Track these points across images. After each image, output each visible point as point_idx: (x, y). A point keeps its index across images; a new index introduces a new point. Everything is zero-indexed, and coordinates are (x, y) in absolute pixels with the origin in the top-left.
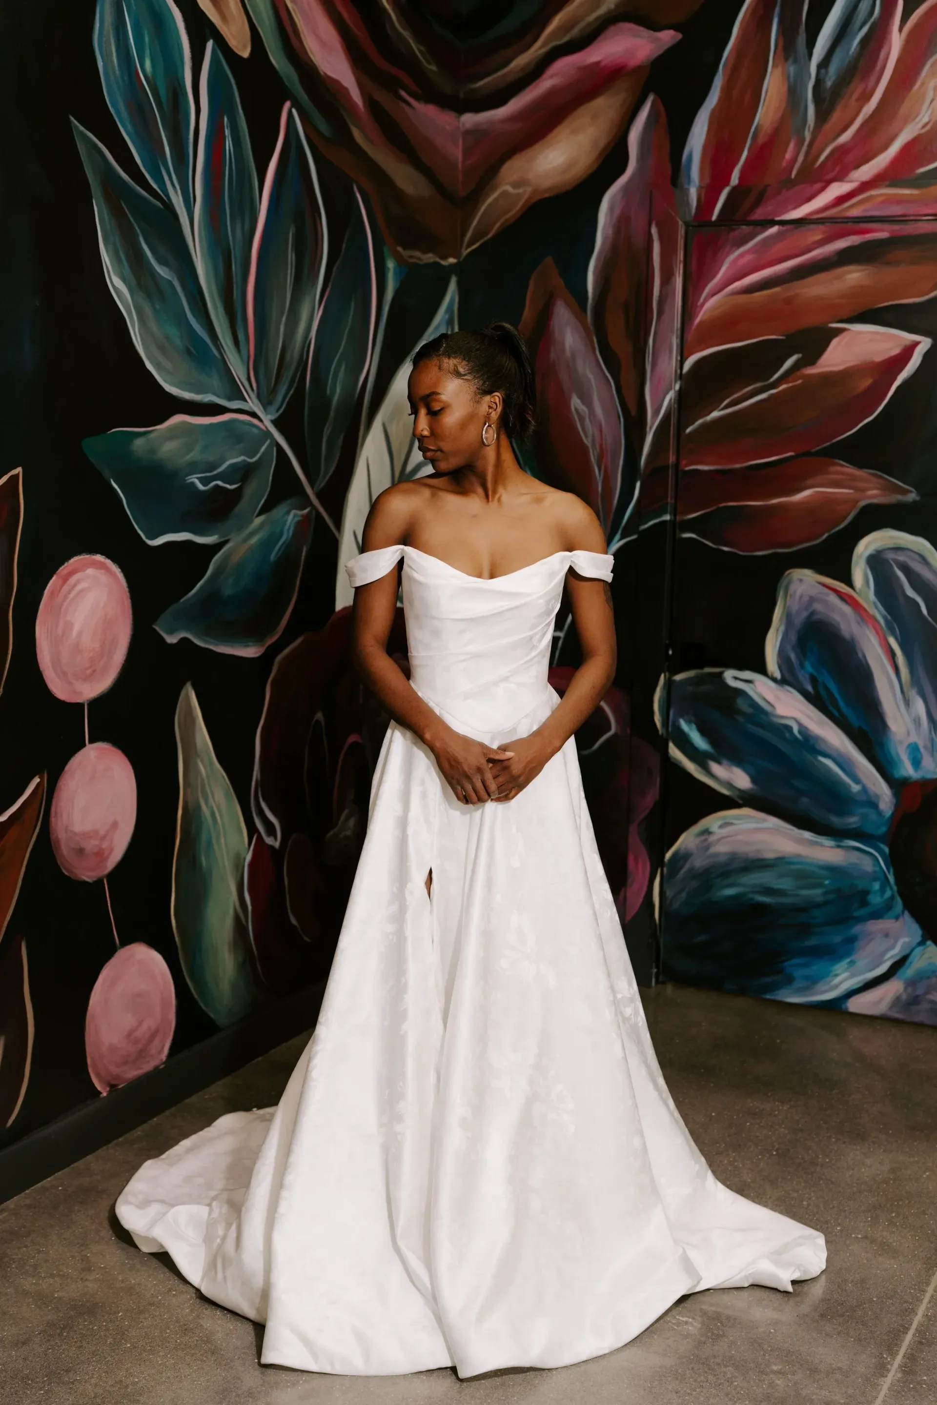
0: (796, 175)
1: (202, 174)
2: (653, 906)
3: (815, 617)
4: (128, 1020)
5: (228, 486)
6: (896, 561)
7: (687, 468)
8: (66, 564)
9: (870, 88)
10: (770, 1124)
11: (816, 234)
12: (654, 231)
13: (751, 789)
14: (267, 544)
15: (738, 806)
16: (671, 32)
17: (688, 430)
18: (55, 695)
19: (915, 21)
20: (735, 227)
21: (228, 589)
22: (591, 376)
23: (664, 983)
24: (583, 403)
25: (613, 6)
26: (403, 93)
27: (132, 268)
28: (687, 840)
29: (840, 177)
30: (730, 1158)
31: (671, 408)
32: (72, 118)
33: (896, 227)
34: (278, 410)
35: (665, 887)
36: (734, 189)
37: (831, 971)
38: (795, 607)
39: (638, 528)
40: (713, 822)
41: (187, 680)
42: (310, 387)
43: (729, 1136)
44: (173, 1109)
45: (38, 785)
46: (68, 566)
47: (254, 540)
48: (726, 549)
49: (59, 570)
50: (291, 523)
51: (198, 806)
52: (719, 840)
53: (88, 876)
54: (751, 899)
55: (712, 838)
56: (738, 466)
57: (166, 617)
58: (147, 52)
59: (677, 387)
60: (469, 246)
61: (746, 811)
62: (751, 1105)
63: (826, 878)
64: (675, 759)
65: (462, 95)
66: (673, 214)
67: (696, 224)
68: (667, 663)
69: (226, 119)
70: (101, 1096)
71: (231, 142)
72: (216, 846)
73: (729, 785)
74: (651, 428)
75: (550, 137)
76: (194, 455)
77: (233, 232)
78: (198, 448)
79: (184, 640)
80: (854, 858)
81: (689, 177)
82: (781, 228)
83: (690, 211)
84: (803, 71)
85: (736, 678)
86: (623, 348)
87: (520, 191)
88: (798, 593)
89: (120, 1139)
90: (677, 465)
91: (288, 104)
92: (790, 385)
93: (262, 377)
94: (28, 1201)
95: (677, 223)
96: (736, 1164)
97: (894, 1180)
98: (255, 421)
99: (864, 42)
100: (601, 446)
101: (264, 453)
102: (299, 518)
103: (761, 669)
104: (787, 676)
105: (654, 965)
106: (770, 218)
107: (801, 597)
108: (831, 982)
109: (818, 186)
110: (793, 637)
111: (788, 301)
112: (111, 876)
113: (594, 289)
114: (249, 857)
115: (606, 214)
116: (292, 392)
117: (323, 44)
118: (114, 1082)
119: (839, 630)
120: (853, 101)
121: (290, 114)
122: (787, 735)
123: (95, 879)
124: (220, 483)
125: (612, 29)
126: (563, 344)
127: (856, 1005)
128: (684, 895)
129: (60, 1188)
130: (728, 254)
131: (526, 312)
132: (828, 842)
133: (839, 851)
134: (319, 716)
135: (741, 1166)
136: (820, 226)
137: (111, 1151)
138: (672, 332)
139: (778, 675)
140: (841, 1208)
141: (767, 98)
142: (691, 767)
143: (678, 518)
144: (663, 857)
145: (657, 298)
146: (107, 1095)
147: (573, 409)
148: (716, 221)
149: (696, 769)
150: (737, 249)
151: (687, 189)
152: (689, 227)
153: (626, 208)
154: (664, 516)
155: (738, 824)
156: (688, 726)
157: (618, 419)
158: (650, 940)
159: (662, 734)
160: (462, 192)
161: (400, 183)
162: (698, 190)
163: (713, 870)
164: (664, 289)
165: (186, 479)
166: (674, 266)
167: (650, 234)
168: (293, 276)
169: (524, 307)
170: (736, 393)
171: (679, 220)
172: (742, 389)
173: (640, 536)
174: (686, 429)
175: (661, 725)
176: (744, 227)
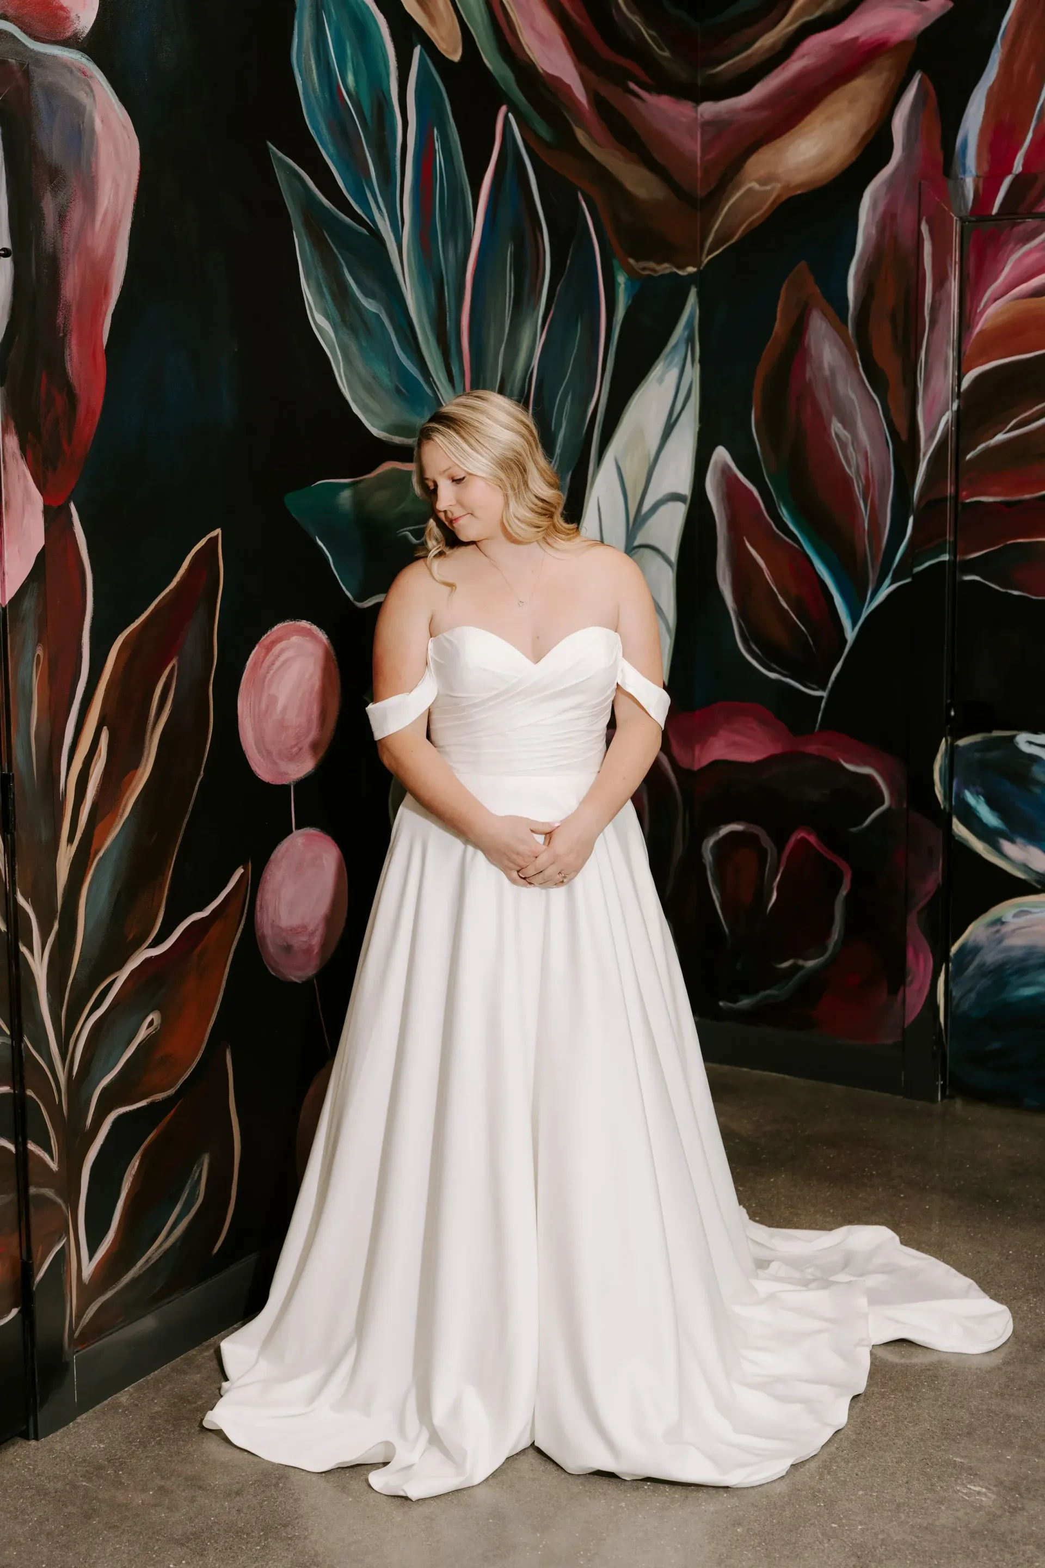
1: (410, 192)
2: (938, 1008)
7: (968, 501)
8: (268, 633)
12: (924, 228)
15: (1036, 891)
17: (968, 457)
18: (259, 777)
20: (1019, 221)
22: (853, 396)
23: (951, 1097)
24: (845, 427)
26: (632, 86)
27: (334, 298)
28: (976, 931)
31: (948, 432)
32: (270, 144)
35: (951, 985)
36: (1018, 177)
39: (912, 571)
40: (1006, 910)
45: (242, 876)
46: (270, 633)
48: (1016, 593)
49: (260, 642)
52: (1014, 931)
53: (296, 976)
55: (1004, 929)
56: (1027, 496)
58: (350, 66)
59: (955, 407)
60: (709, 253)
64: (959, 836)
65: (699, 82)
66: (947, 209)
67: (973, 219)
68: (949, 727)
69: (435, 132)
71: (441, 156)
73: (1024, 867)
74: (924, 455)
75: (803, 123)
76: (405, 506)
77: (445, 256)
78: (409, 496)
81: (964, 165)
83: (966, 206)
85: (1031, 743)
86: (891, 366)
87: (768, 188)
90: (956, 496)
91: (503, 109)
95: (952, 218)
100: (867, 478)
105: (940, 1076)
112: (321, 976)
113: (856, 297)
115: (869, 212)
117: (542, 39)
123: (303, 980)
126: (821, 362)
128: (973, 996)
130: (1012, 252)
131: (777, 325)
138: (948, 343)
142: (979, 846)
143: (958, 557)
144: (948, 951)
145: (930, 306)
147: (833, 435)
148: (997, 214)
149: (985, 849)
150: (1022, 247)
151: (962, 179)
152: (965, 222)
153: (891, 204)
154: (944, 555)
155: (1035, 913)
156: (975, 798)
157: (885, 445)
158: (935, 1048)
159: (945, 808)
160: (701, 192)
161: (631, 186)
162: (974, 181)
163: (1008, 967)
164: (937, 294)
165: (398, 532)
166: (949, 268)
167: (920, 232)
168: (512, 300)
169: (775, 320)
170: (1025, 411)
171: (953, 215)
172: (1031, 408)
173: (913, 579)
174: (967, 455)
175: (943, 798)
176: (1030, 220)
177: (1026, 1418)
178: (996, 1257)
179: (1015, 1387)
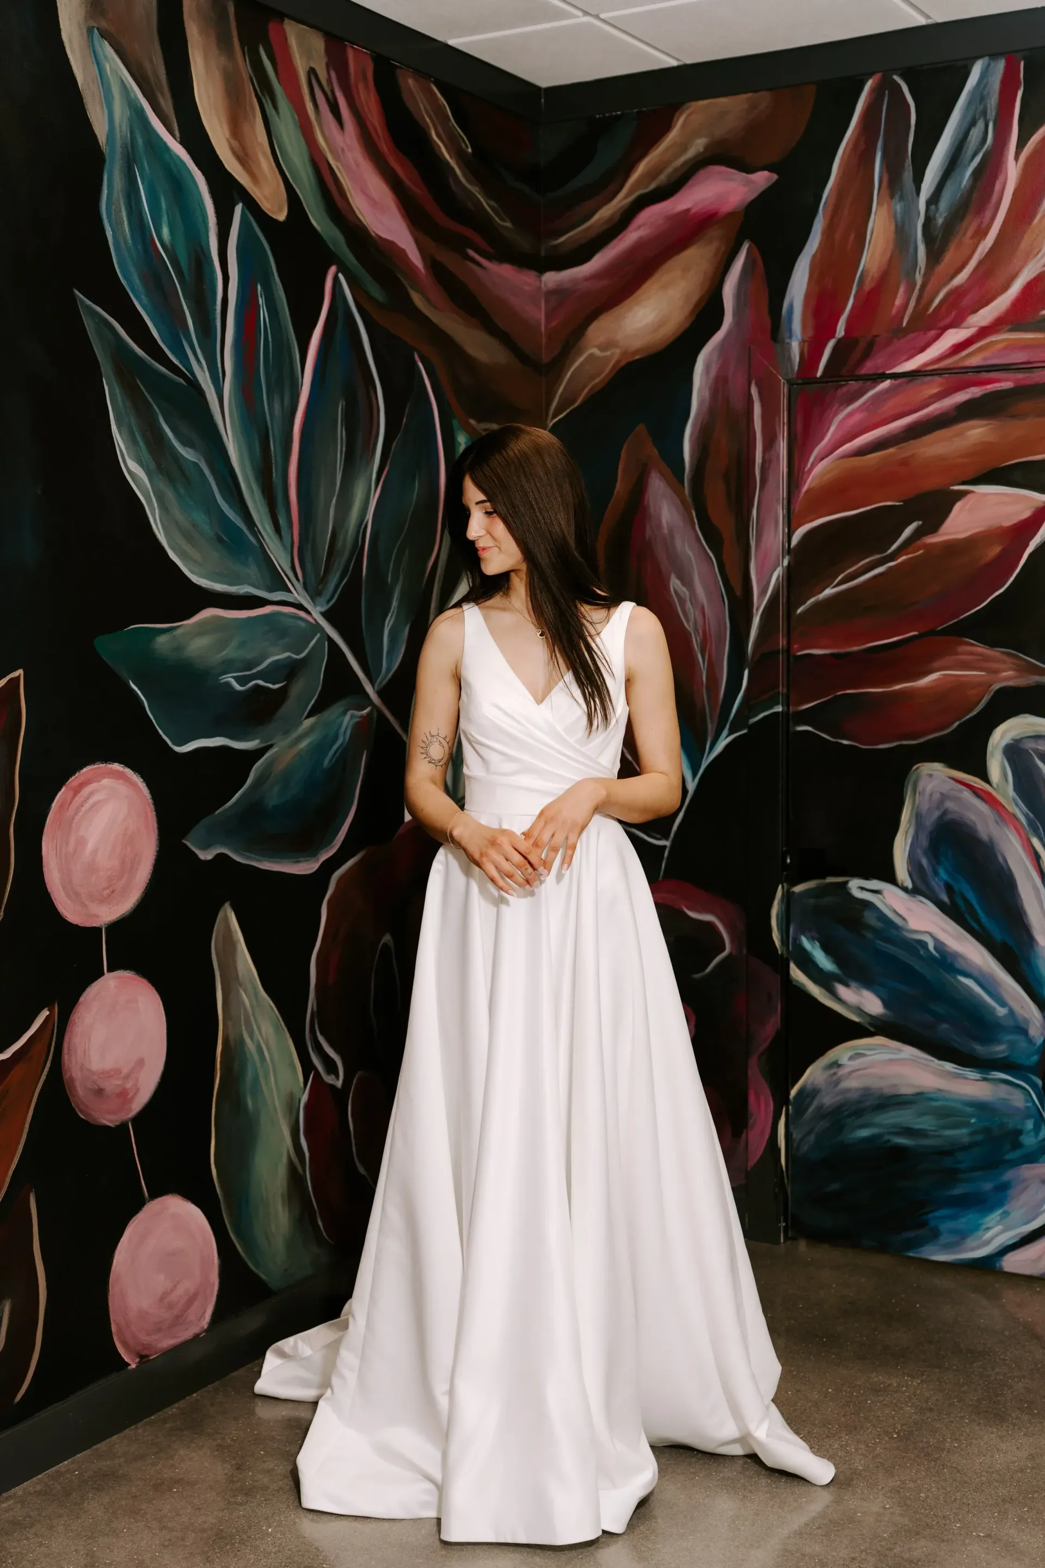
0: (907, 324)
1: (232, 346)
2: (779, 1150)
3: (949, 817)
4: (160, 1282)
5: (270, 686)
6: (1036, 751)
7: (799, 654)
8: (76, 775)
9: (984, 226)
10: (895, 1402)
11: (932, 387)
12: (754, 391)
13: (884, 1015)
14: (319, 749)
15: (871, 1034)
16: (766, 173)
17: (799, 611)
18: (66, 919)
19: (1032, 147)
20: (842, 383)
21: (273, 798)
22: (690, 554)
23: (794, 1239)
24: (683, 584)
25: (702, 149)
26: (471, 253)
27: (151, 451)
28: (814, 1074)
29: (956, 323)
30: (842, 1442)
31: (779, 588)
32: (77, 292)
33: (1020, 376)
34: (328, 602)
35: (791, 1128)
36: (840, 341)
37: (981, 1224)
38: (925, 807)
39: (747, 723)
40: (842, 1053)
41: (227, 901)
42: (367, 575)
43: (844, 1416)
44: (217, 1383)
45: (48, 1018)
46: (78, 776)
47: (304, 744)
48: (845, 742)
49: (67, 783)
50: (348, 723)
51: (242, 1041)
52: (850, 1074)
53: (109, 1119)
54: (889, 1141)
55: (841, 1072)
56: (855, 649)
57: (199, 830)
58: (165, 219)
59: (786, 563)
60: (554, 417)
61: (879, 1040)
62: (876, 1379)
63: (971, 1116)
64: (797, 981)
65: (543, 253)
66: (775, 372)
67: (800, 381)
68: (785, 873)
69: (259, 288)
70: (130, 1367)
71: (266, 313)
72: (264, 1088)
73: (859, 1011)
74: (757, 610)
75: (639, 292)
76: (230, 652)
77: (271, 409)
78: (234, 643)
79: (220, 856)
80: (1003, 1091)
81: (790, 330)
82: (893, 381)
83: (792, 369)
84: (910, 210)
85: (862, 889)
86: (725, 523)
87: (608, 353)
88: (929, 789)
89: (152, 1418)
90: (788, 650)
91: (333, 269)
92: (910, 556)
93: (309, 566)
94: (38, 1488)
95: (780, 380)
96: (848, 1448)
97: (1033, 1468)
98: (302, 614)
99: (977, 173)
100: (705, 632)
101: (313, 648)
102: (357, 720)
103: (890, 877)
104: (919, 884)
105: (782, 1218)
106: (880, 371)
107: (931, 795)
108: (984, 1235)
109: (932, 333)
110: (924, 842)
111: (905, 462)
112: (138, 1120)
113: (692, 456)
114: (305, 1098)
115: (701, 375)
116: (345, 581)
117: (374, 203)
118: (144, 1353)
119: (976, 831)
120: (967, 240)
121: (336, 279)
122: (922, 952)
123: (118, 1124)
124: (261, 682)
125: (702, 174)
126: (660, 520)
127: (1014, 1263)
128: (812, 1138)
129: (77, 1473)
130: (836, 414)
131: (618, 484)
132: (972, 1074)
133: (984, 1084)
134: (387, 938)
135: (853, 1450)
136: (937, 378)
137: (140, 1431)
138: (778, 500)
139: (909, 884)
140: (965, 1501)
141: (873, 239)
142: (814, 990)
143: (791, 708)
144: (788, 1094)
145: (760, 465)
146: (137, 1367)
147: (672, 590)
148: (821, 377)
149: (821, 993)
150: (846, 407)
151: (788, 343)
152: (793, 385)
153: (723, 367)
154: (776, 707)
155: (871, 1055)
156: (811, 944)
157: (721, 599)
158: (776, 1190)
159: (782, 952)
160: (546, 358)
161: (472, 350)
162: (800, 344)
163: (845, 1108)
164: (767, 455)
165: (220, 678)
166: (777, 429)
167: (750, 395)
168: (343, 455)
169: (616, 481)
170: (850, 567)
171: (780, 378)
172: (857, 563)
173: (749, 730)
174: (797, 610)
175: (780, 943)
176: (853, 382)
177: (821, 1557)
178: (816, 1396)
179: (814, 1525)
